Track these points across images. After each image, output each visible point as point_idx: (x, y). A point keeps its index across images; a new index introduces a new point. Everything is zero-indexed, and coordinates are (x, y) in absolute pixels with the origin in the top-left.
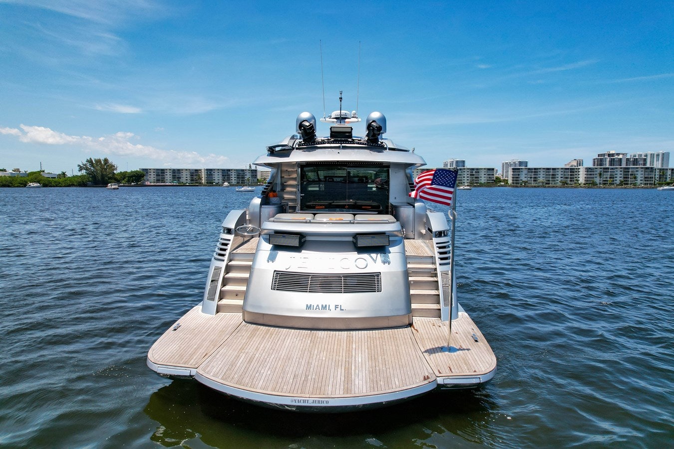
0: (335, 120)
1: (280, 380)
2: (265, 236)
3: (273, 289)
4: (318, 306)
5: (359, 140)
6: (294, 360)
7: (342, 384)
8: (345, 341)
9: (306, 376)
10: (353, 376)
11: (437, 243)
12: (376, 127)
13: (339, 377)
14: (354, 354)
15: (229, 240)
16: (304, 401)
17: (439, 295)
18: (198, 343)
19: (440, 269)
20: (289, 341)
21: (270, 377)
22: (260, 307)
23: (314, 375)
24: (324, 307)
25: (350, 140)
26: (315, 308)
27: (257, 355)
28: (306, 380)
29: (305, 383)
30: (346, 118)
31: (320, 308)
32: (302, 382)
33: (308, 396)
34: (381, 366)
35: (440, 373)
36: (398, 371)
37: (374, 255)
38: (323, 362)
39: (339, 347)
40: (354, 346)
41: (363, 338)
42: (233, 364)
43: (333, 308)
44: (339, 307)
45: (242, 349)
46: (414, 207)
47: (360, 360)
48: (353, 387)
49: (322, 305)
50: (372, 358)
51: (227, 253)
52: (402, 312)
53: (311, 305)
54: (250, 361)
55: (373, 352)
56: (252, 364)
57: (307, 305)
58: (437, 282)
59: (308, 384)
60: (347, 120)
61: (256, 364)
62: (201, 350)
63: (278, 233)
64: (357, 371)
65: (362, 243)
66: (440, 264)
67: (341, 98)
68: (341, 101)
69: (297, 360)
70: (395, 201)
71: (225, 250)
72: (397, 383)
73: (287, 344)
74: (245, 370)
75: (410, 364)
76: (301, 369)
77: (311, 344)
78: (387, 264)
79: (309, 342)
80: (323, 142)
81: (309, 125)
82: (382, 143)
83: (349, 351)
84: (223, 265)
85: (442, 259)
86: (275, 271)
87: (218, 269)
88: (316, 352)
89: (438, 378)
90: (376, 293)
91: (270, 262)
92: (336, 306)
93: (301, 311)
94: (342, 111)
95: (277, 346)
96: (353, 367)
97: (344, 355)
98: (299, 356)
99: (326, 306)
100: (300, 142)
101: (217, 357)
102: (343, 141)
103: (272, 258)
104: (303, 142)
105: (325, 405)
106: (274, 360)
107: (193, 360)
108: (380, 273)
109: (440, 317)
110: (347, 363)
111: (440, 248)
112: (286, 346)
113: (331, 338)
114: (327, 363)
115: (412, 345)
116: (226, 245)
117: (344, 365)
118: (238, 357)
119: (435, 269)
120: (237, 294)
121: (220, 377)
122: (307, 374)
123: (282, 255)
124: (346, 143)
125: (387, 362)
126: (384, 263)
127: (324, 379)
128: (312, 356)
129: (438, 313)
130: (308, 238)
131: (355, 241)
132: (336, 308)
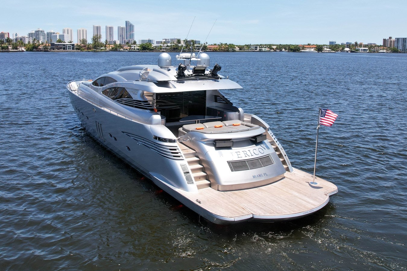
3: (232, 171)
4: (257, 175)
7: (307, 203)
8: (278, 189)
10: (306, 200)
14: (291, 193)
15: (176, 147)
16: (307, 212)
17: (284, 160)
19: (279, 147)
25: (203, 74)
26: (257, 177)
31: (259, 176)
32: (296, 207)
33: (307, 210)
34: (307, 195)
37: (262, 145)
40: (285, 190)
41: (280, 186)
46: (239, 112)
47: (297, 194)
48: (314, 204)
51: (182, 154)
55: (294, 190)
57: (253, 176)
58: (281, 153)
59: (299, 207)
62: (236, 207)
65: (258, 140)
66: (278, 145)
71: (177, 153)
76: (286, 203)
77: (269, 193)
79: (266, 193)
80: (190, 76)
84: (185, 162)
85: (276, 142)
86: (227, 161)
87: (183, 165)
88: (278, 196)
89: (328, 194)
93: (251, 179)
96: (301, 198)
98: (276, 199)
99: (260, 174)
102: (200, 75)
104: (177, 76)
108: (270, 154)
110: (295, 197)
116: (175, 150)
119: (276, 148)
120: (199, 178)
124: (201, 77)
126: (268, 149)
129: (287, 170)
131: (254, 140)
132: (264, 175)
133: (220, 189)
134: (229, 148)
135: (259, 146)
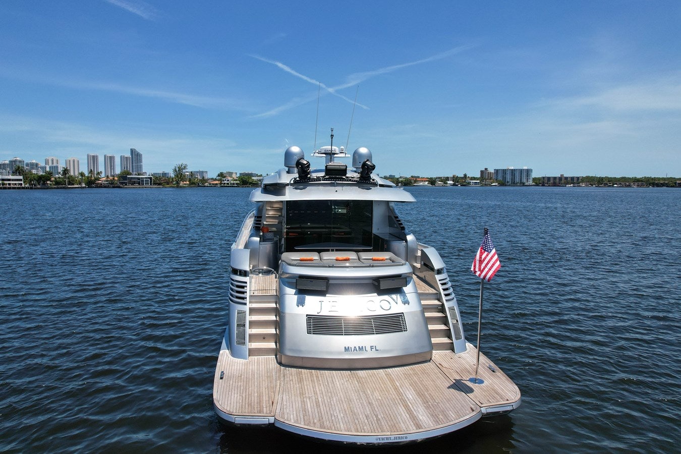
0: (324, 155)
1: (356, 421)
2: (287, 280)
3: (309, 332)
4: (355, 347)
5: (352, 178)
6: (355, 401)
7: (410, 420)
8: (387, 380)
9: (377, 416)
10: (415, 413)
11: (440, 280)
12: (371, 166)
13: (404, 415)
14: (402, 392)
15: (246, 283)
16: (387, 439)
17: (450, 330)
18: (256, 390)
19: (447, 305)
20: (338, 383)
21: (346, 419)
22: (300, 351)
23: (381, 414)
24: (361, 349)
25: (344, 177)
26: (353, 350)
27: (320, 399)
28: (378, 420)
29: (379, 422)
30: (335, 154)
31: (358, 350)
32: (376, 421)
33: (389, 433)
34: (431, 401)
35: (482, 404)
36: (448, 405)
37: (394, 296)
38: (382, 401)
39: (385, 386)
40: (398, 384)
41: (400, 375)
42: (305, 410)
43: (368, 349)
44: (374, 347)
45: (302, 394)
46: (406, 241)
47: (411, 397)
48: (420, 423)
49: (359, 347)
50: (420, 394)
51: (248, 295)
52: (427, 349)
53: (348, 347)
54: (318, 406)
55: (416, 388)
56: (321, 408)
57: (345, 347)
58: (446, 317)
59: (383, 423)
60: (336, 156)
61: (325, 408)
62: (264, 398)
63: (302, 277)
64: (415, 408)
65: (384, 285)
66: (447, 300)
67: (332, 136)
68: (332, 138)
69: (358, 401)
70: (378, 232)
71: (243, 293)
72: (453, 416)
73: (338, 385)
74: (320, 415)
75: (453, 397)
76: (367, 409)
77: (360, 384)
78: (407, 305)
79: (356, 382)
80: (318, 179)
81: (307, 164)
82: (373, 180)
83: (396, 389)
84: (246, 308)
85: (446, 295)
86: (307, 315)
87: (242, 314)
88: (369, 392)
89: (482, 408)
90: (404, 332)
91: (300, 307)
92: (371, 347)
93: (340, 353)
94: (333, 147)
95: (331, 388)
96: (410, 406)
97: (394, 392)
98: (357, 397)
99: (362, 347)
100: (295, 179)
101: (285, 403)
102: (338, 178)
103: (301, 303)
104: (298, 179)
105: (404, 440)
106: (338, 403)
107: (265, 409)
108: (403, 313)
109: (453, 350)
110: (402, 400)
111: (442, 284)
112: (340, 389)
113: (372, 377)
114: (385, 401)
115: (444, 379)
116: (243, 287)
117: (401, 403)
118: (303, 402)
119: (443, 305)
120: (264, 337)
121: (303, 423)
122: (375, 413)
123: (309, 299)
124: (340, 181)
125: (434, 397)
126: (405, 304)
127: (392, 417)
128: (368, 396)
129: (451, 347)
130: (331, 282)
131: (377, 284)
132: (371, 349)
133: (283, 362)
134: (322, 293)
135: (386, 297)
